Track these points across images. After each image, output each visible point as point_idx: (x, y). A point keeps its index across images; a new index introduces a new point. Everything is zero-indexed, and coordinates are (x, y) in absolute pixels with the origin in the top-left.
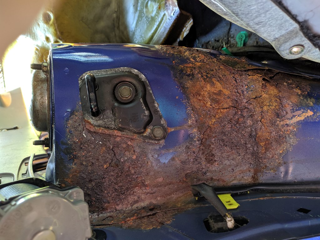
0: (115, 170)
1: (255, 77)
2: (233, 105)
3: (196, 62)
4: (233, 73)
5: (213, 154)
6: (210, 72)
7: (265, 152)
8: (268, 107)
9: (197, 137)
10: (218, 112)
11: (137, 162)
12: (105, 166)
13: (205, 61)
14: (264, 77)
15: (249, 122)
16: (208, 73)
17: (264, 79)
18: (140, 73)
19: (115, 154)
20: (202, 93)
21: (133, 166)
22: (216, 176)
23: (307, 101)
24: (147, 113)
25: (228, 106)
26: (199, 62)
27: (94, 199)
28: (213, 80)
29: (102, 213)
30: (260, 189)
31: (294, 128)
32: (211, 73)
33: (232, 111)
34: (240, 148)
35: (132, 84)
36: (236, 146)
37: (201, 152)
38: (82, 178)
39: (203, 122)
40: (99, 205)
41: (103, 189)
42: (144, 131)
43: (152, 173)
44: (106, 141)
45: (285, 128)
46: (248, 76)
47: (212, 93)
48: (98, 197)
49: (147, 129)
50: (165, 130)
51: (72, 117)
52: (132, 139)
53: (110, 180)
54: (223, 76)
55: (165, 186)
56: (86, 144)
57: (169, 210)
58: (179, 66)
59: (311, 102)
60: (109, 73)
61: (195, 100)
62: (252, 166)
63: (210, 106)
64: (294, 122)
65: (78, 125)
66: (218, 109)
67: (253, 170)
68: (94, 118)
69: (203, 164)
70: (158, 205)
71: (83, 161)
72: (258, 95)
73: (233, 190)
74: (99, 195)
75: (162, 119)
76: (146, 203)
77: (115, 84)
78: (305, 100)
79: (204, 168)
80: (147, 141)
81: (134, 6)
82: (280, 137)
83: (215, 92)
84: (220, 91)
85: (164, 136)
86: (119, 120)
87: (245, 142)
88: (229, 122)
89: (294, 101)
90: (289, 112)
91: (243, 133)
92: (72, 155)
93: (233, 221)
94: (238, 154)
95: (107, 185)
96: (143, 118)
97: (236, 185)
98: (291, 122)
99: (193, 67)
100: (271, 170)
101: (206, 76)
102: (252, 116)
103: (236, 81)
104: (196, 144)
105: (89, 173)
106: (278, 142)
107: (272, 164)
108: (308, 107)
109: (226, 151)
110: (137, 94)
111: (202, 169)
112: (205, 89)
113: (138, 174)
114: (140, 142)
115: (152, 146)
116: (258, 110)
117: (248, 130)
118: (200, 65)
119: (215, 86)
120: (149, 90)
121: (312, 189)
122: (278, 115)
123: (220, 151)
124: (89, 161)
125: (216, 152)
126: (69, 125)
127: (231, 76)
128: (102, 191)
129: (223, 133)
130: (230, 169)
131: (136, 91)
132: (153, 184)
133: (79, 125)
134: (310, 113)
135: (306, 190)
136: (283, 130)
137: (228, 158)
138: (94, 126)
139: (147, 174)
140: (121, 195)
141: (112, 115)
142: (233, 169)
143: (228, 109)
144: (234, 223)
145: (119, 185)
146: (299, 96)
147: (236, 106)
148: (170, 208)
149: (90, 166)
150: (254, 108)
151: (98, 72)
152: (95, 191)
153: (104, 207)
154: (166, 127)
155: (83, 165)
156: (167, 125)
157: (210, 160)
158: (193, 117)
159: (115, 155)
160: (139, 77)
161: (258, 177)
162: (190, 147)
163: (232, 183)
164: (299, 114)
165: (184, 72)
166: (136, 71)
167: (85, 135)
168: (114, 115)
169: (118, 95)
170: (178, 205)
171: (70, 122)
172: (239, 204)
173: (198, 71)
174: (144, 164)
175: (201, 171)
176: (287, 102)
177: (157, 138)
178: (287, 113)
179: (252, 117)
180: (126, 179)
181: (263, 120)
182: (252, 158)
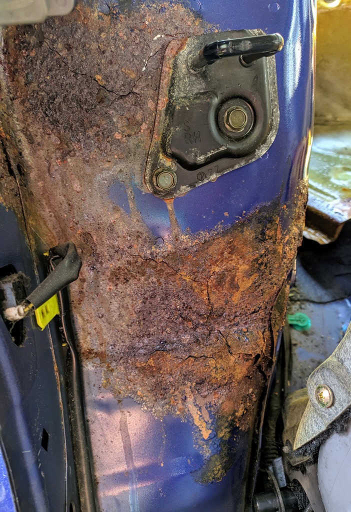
0: (92, 96)
1: (261, 342)
2: (214, 310)
3: (284, 245)
4: (266, 308)
5: (128, 281)
6: (268, 268)
7: (136, 368)
8: (214, 366)
9: (158, 251)
10: (202, 285)
11: (109, 142)
12: (98, 77)
13: (285, 260)
14: (261, 356)
15: (187, 338)
16: (266, 265)
17: (258, 356)
18: (268, 146)
19: (123, 97)
20: (234, 257)
21: (100, 133)
22: (88, 288)
23: (226, 428)
24: (201, 159)
25: (212, 301)
26: (283, 251)
27: (33, 54)
28: (255, 274)
29: (4, 69)
30: (71, 364)
31: (179, 410)
32: (266, 270)
33: (203, 310)
34: (141, 327)
35: (250, 132)
36: (144, 319)
37: (131, 259)
38: (74, 30)
39: (185, 260)
40: (21, 65)
41: (54, 72)
42: (167, 155)
43: (89, 170)
44: (146, 80)
45: (180, 396)
46: (262, 330)
47: (234, 273)
48: (38, 63)
49: (171, 160)
50: (169, 193)
51: (191, 13)
52: (152, 132)
53: (72, 87)
54: (262, 290)
55: (65, 196)
56: (141, 40)
57: (22, 203)
58: (279, 215)
59: (224, 433)
60: (271, 87)
61: (222, 245)
62: (111, 347)
63: (212, 272)
64: (190, 409)
65: (176, 24)
66: (208, 286)
67: (104, 350)
68: (190, 56)
69: (109, 263)
70: (27, 182)
71: (107, 33)
72: (234, 349)
73: (65, 317)
74: (42, 64)
75: (188, 187)
76: (29, 159)
77: (251, 99)
78: (227, 424)
79: (101, 266)
80: (148, 159)
81: (346, 149)
82: (165, 389)
83: (236, 279)
84: (238, 287)
85: (160, 191)
86: (188, 106)
87: (152, 334)
88: (186, 306)
89: (224, 406)
90: (207, 400)
91: (168, 329)
92: (117, 11)
93: (18, 317)
94: (130, 324)
95: (61, 81)
96: (192, 152)
97: (75, 323)
98: (190, 405)
99: (276, 240)
100: (106, 379)
101: (262, 263)
102: (197, 341)
103: (253, 313)
104: (146, 251)
105: (85, 46)
106: (156, 387)
107: (118, 380)
108: (216, 430)
109: (134, 302)
110: (232, 141)
111: (101, 261)
112: (241, 262)
113: (86, 144)
114: (147, 147)
115: (139, 169)
116: (208, 351)
117: (173, 338)
118: (279, 252)
119: (245, 279)
120: (239, 163)
121: (79, 449)
122: (201, 383)
123: (134, 292)
124: (107, 45)
125: (133, 286)
126: (175, 8)
127: (261, 304)
128: (50, 70)
129: (166, 296)
130: (103, 311)
131: (239, 139)
132: (68, 173)
133: (177, 28)
134: (206, 434)
135: (77, 441)
136: (177, 393)
137: (123, 307)
138: (174, 57)
139: (88, 162)
140: (42, 110)
141: (196, 91)
142: (103, 316)
143: (207, 302)
144: (15, 319)
145: (63, 105)
146: (233, 414)
147: (213, 315)
148: (24, 204)
149: (99, 47)
150: (211, 344)
151: (272, 68)
152: (49, 56)
153: (17, 74)
154: (175, 195)
155: (100, 33)
156: (178, 198)
157: (116, 276)
158: (192, 243)
159: (121, 97)
160: (262, 144)
161: (92, 359)
162: (140, 240)
163: (78, 315)
164: (204, 416)
165: (269, 225)
166: (273, 139)
167: (158, 39)
168: (197, 96)
169: (233, 104)
170: (31, 221)
171: (182, 10)
172: (44, 330)
173: (270, 249)
174: (105, 155)
175: (97, 260)
176: (223, 395)
177: (154, 179)
178: (205, 397)
179: (194, 342)
180: (75, 119)
181: (192, 359)
182: (124, 347)
